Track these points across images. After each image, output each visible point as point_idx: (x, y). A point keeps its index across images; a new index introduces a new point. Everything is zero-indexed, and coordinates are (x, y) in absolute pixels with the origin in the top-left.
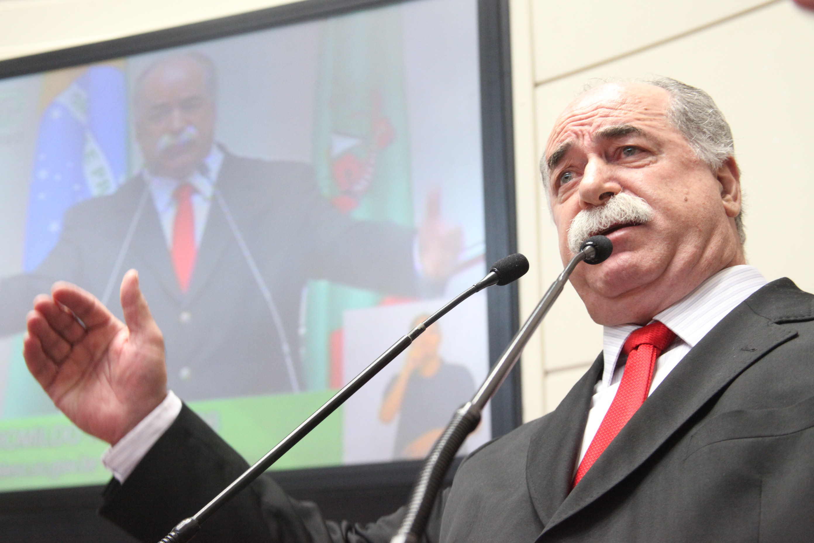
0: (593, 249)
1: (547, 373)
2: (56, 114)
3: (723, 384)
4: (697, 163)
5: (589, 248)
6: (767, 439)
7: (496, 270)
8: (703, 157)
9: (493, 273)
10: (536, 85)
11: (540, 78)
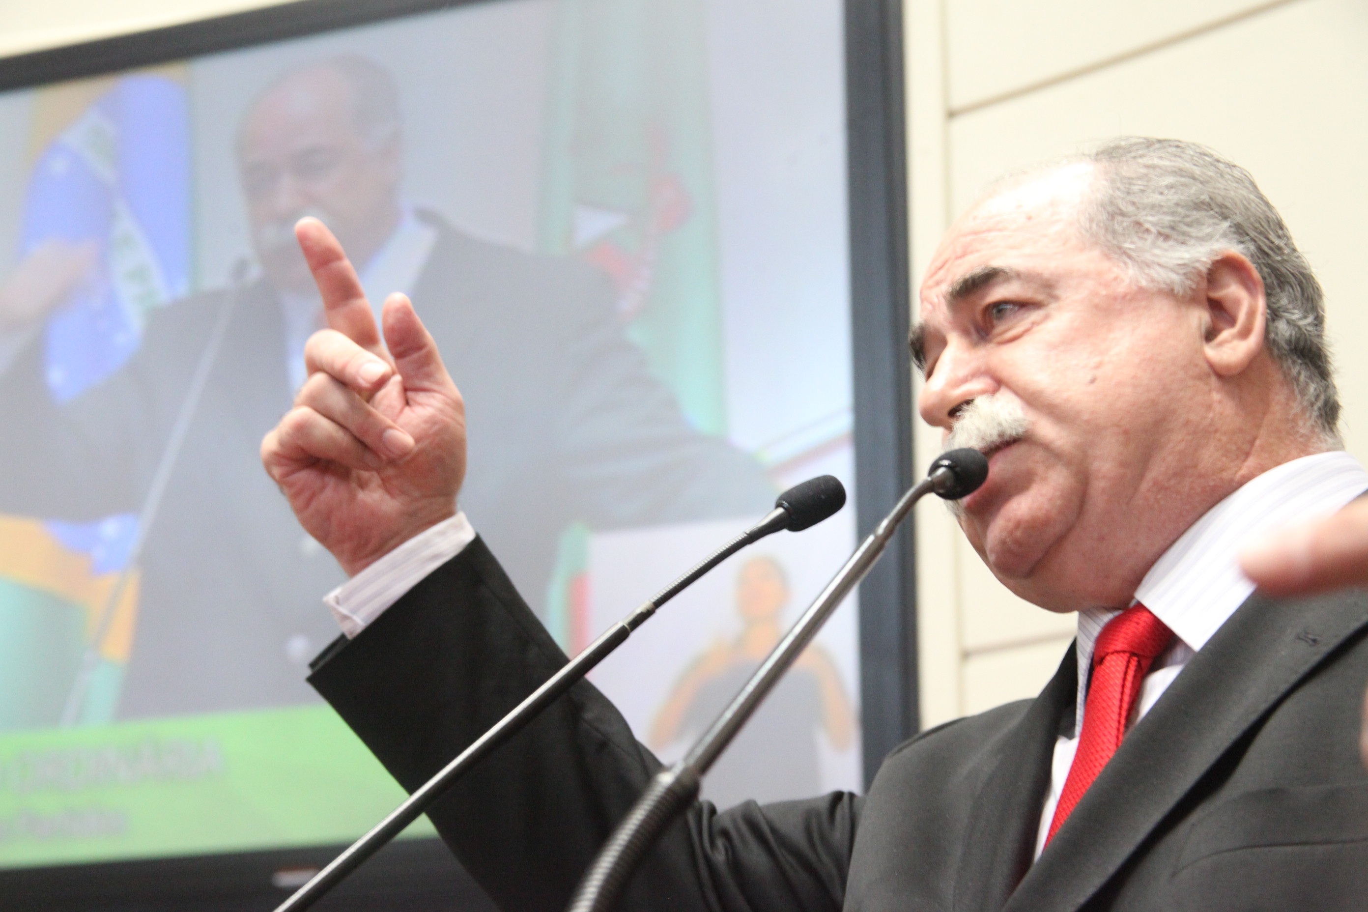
0: (950, 474)
1: (966, 655)
2: (59, 166)
3: (1253, 717)
4: (1128, 297)
5: (944, 473)
6: (1320, 849)
7: (786, 504)
8: (1144, 283)
9: (780, 510)
10: (952, 114)
11: (958, 100)
